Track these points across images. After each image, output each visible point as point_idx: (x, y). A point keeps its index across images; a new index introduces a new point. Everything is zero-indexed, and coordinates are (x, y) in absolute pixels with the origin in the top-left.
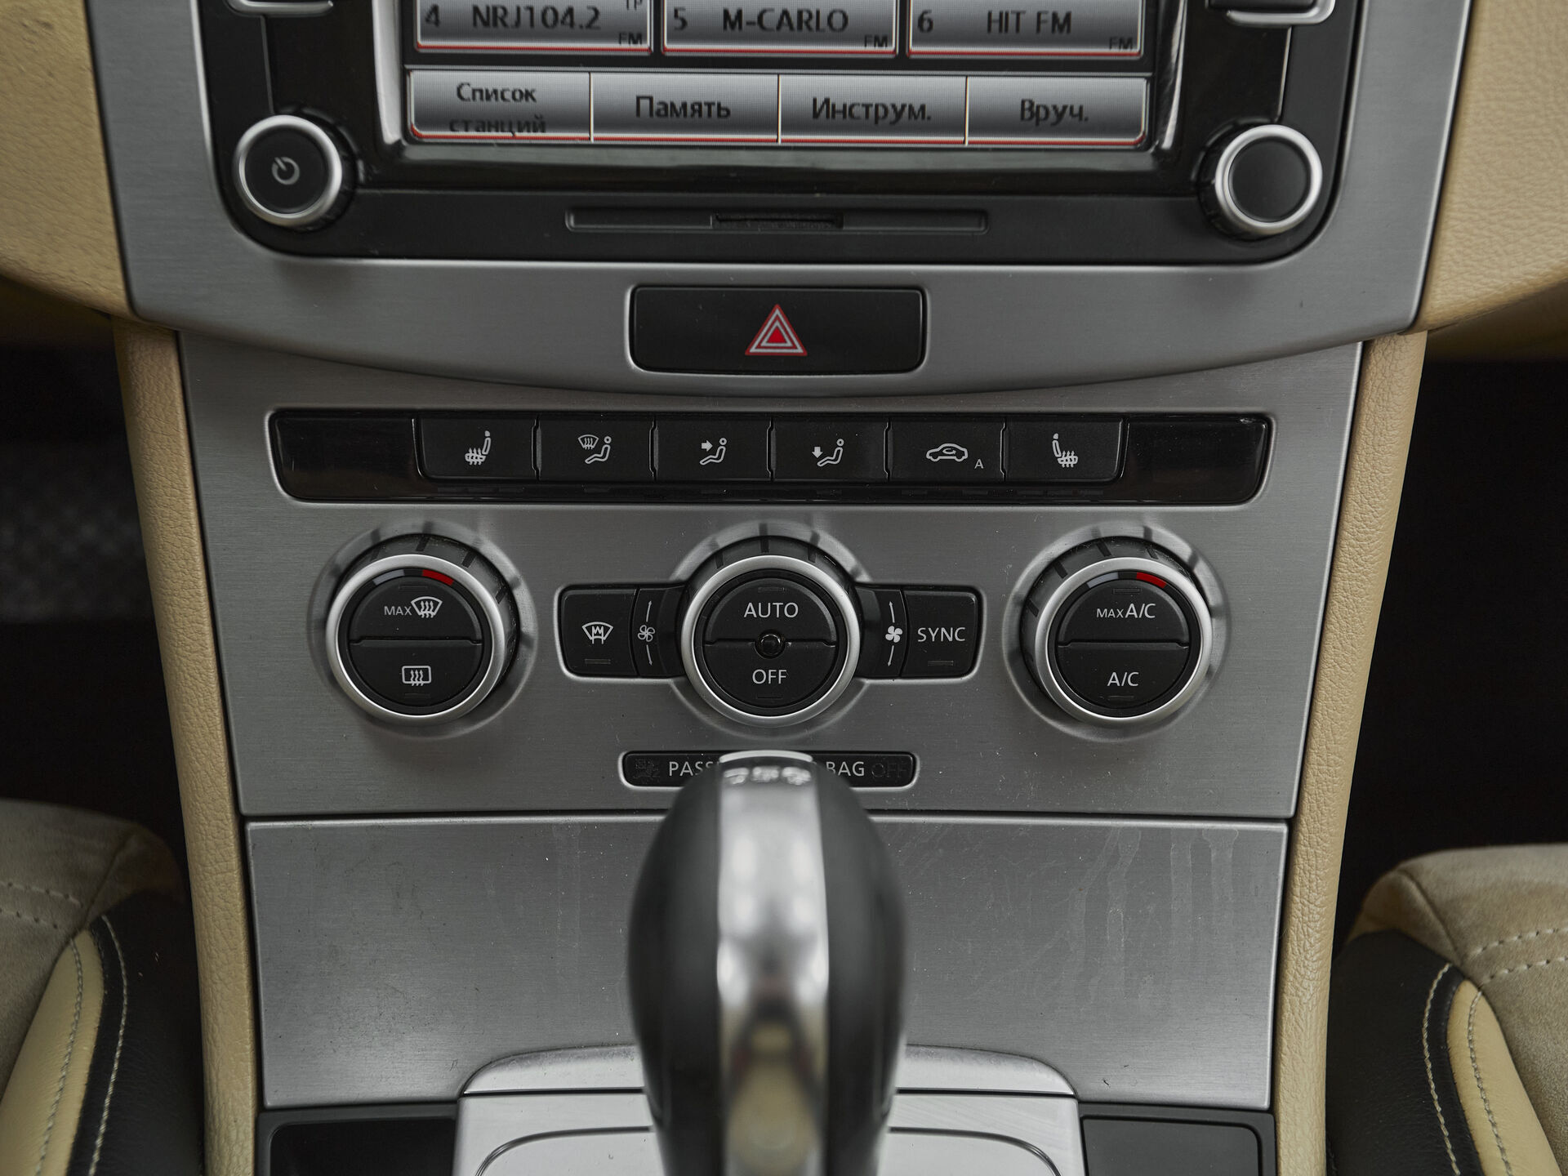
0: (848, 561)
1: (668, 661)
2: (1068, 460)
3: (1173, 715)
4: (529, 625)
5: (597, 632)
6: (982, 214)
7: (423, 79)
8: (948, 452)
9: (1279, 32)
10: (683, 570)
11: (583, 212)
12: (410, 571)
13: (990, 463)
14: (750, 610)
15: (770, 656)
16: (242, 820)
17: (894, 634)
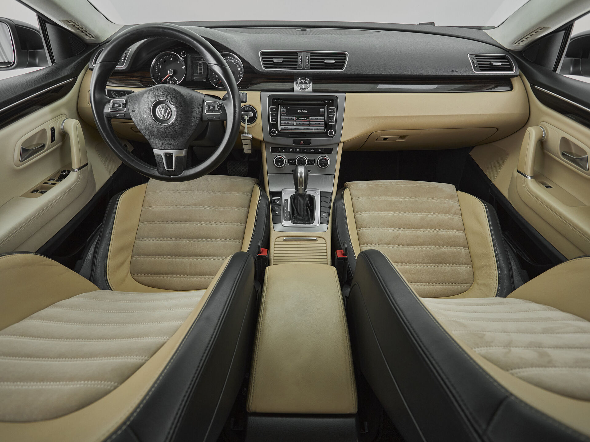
0: (306, 157)
1: (295, 163)
2: (320, 151)
3: (327, 167)
4: (286, 161)
5: (291, 162)
6: (314, 135)
7: (281, 127)
8: (313, 150)
9: (332, 124)
10: (296, 158)
11: (291, 135)
12: (279, 157)
13: (315, 151)
14: (300, 160)
15: (301, 163)
16: (268, 174)
17: (309, 162)
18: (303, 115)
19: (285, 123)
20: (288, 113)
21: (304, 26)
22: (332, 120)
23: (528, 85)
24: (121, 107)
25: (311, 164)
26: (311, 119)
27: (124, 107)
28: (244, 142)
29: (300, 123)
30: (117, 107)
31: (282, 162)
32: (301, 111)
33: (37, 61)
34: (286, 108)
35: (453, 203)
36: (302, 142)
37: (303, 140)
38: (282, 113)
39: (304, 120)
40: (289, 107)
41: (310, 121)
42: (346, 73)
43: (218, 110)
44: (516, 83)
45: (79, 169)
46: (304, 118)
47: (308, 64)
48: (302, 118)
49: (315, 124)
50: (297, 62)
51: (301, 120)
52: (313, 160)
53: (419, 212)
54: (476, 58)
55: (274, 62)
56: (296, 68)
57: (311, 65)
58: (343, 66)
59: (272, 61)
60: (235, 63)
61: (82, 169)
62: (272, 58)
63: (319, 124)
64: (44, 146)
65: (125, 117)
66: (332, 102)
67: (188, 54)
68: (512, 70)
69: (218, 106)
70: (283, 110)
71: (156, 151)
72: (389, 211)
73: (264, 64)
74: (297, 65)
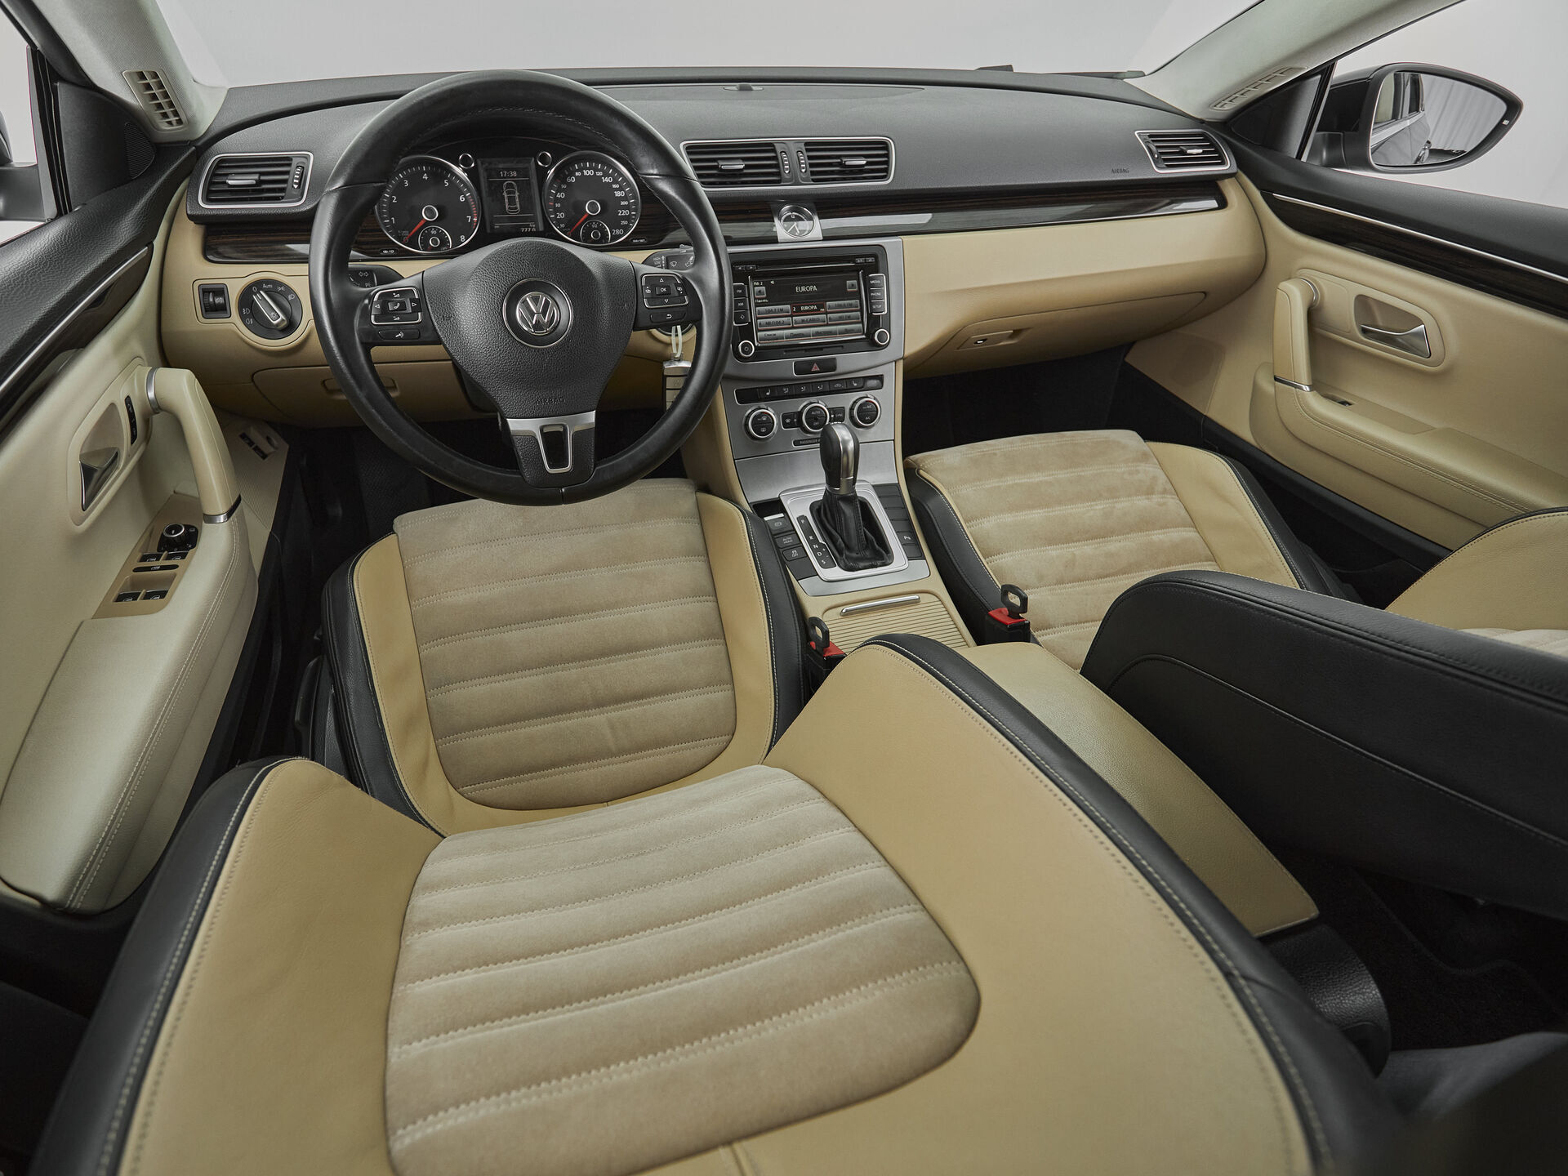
1: (800, 424)
2: (855, 385)
3: (876, 423)
4: (777, 422)
5: (788, 421)
6: (841, 346)
7: (761, 334)
8: (838, 385)
9: (879, 316)
10: (799, 409)
11: (786, 351)
12: (761, 412)
13: (843, 386)
14: (813, 413)
15: (816, 420)
16: (734, 460)
18: (809, 298)
19: (768, 324)
20: (773, 297)
21: (745, 80)
22: (880, 306)
23: (1256, 194)
24: (409, 310)
25: (838, 420)
26: (830, 307)
27: (415, 310)
28: (668, 382)
29: (803, 321)
30: (394, 312)
31: (769, 424)
32: (803, 289)
34: (766, 284)
35: (1150, 470)
36: (815, 368)
37: (819, 362)
38: (759, 299)
39: (813, 310)
40: (772, 282)
41: (826, 313)
43: (680, 295)
44: (1230, 190)
45: (229, 514)
46: (812, 307)
47: (806, 172)
48: (807, 308)
49: (841, 318)
50: (778, 166)
51: (804, 311)
52: (842, 411)
53: (1094, 500)
54: (1154, 141)
55: (721, 170)
56: (779, 181)
57: (812, 173)
58: (887, 170)
59: (719, 168)
60: (606, 180)
61: (234, 514)
62: (719, 160)
63: (849, 317)
64: (117, 457)
65: (420, 337)
66: (871, 264)
68: (1223, 163)
69: (677, 285)
70: (760, 291)
71: (515, 425)
74: (778, 174)
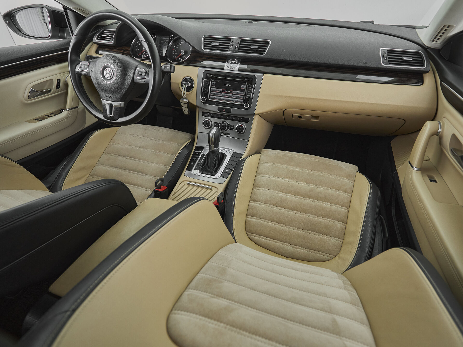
0: (227, 123)
2: (239, 119)
3: (242, 133)
4: (213, 124)
5: (216, 125)
6: (234, 106)
7: (211, 96)
8: (233, 118)
9: (248, 98)
11: (216, 103)
12: (207, 120)
13: (235, 119)
14: (222, 124)
15: (223, 127)
16: (198, 132)
17: (230, 127)
18: (228, 88)
19: (214, 94)
20: (217, 86)
21: (251, 20)
22: (249, 95)
25: (231, 129)
26: (234, 93)
27: (87, 68)
28: (182, 105)
29: (225, 95)
30: (83, 68)
31: (209, 123)
32: (227, 85)
33: (66, 35)
34: (216, 82)
36: (224, 110)
37: (225, 109)
38: (213, 86)
39: (229, 92)
40: (218, 81)
41: (232, 94)
42: (266, 57)
43: (144, 76)
45: (70, 109)
47: (237, 48)
48: (227, 91)
49: (237, 97)
50: (229, 46)
51: (226, 92)
52: (233, 126)
54: (388, 53)
55: (212, 45)
56: (228, 50)
57: (239, 49)
58: (264, 51)
59: (210, 44)
61: (72, 110)
62: (211, 42)
63: (239, 97)
64: (50, 91)
65: (87, 74)
66: (251, 81)
67: (157, 36)
68: (423, 66)
69: (144, 72)
70: (214, 83)
71: (103, 101)
72: (286, 178)
73: (205, 46)
74: (228, 48)
